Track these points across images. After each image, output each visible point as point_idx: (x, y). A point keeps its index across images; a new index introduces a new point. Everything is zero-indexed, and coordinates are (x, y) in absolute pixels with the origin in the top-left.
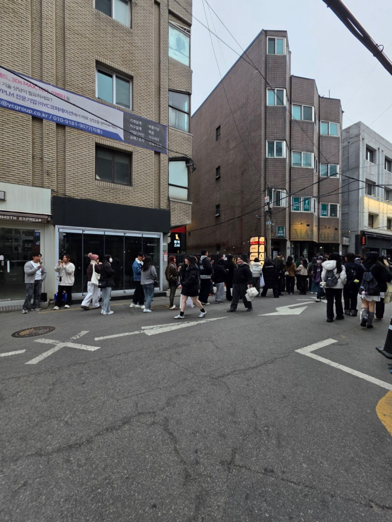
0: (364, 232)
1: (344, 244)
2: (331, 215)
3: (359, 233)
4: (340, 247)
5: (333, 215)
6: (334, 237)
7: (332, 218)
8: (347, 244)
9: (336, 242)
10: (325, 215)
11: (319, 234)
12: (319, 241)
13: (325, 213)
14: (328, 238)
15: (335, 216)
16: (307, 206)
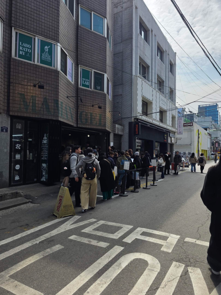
0: (137, 119)
1: (116, 132)
2: (95, 88)
3: (133, 120)
4: (112, 136)
5: (99, 88)
6: (100, 120)
7: (96, 92)
8: (120, 133)
9: (103, 128)
10: (88, 86)
11: (77, 114)
12: (77, 124)
13: (87, 84)
14: (91, 120)
15: (100, 90)
16: (46, 56)
